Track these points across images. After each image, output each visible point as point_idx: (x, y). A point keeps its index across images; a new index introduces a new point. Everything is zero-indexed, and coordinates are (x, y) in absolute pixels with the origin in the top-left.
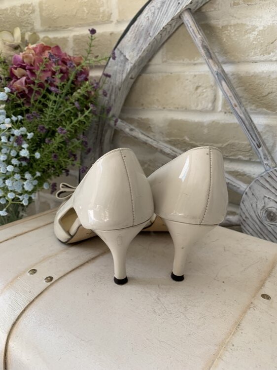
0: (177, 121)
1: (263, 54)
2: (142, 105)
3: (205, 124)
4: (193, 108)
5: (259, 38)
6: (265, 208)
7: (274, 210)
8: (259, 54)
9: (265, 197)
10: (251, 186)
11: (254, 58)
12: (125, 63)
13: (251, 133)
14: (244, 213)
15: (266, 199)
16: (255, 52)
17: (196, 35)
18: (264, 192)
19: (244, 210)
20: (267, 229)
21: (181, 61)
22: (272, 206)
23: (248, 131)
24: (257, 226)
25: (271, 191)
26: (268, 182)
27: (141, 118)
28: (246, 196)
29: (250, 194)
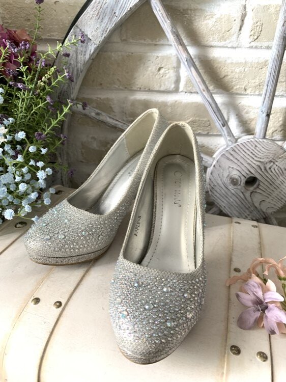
0: (140, 101)
1: (220, 41)
2: (101, 84)
3: (169, 104)
4: (157, 88)
5: (217, 25)
6: (230, 176)
7: (237, 177)
8: (217, 40)
9: (230, 167)
10: (219, 160)
11: (213, 44)
12: (87, 43)
13: (217, 114)
14: (212, 182)
15: (230, 168)
16: (213, 38)
17: (165, 20)
18: (229, 164)
19: (213, 179)
20: (231, 192)
21: (143, 41)
22: (235, 174)
23: (215, 113)
24: (223, 191)
25: (234, 162)
26: (232, 155)
27: (100, 98)
28: (214, 168)
29: (217, 167)
